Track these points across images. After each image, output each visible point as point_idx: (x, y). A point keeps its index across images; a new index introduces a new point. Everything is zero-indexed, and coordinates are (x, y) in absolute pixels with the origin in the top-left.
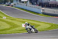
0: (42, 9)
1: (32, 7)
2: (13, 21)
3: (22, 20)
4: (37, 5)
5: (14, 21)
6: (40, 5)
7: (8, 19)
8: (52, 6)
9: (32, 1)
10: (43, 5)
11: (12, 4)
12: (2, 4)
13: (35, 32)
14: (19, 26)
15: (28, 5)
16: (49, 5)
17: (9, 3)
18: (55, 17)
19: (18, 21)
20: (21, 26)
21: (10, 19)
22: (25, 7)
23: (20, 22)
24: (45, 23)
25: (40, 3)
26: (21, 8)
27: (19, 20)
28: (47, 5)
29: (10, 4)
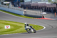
0: (24, 11)
3: (4, 22)
4: (19, 7)
6: (22, 7)
8: (34, 8)
9: (14, 3)
10: (25, 6)
13: (34, 32)
14: (2, 28)
15: (10, 7)
16: (30, 7)
18: (37, 19)
22: (7, 9)
25: (22, 5)
26: (4, 11)
28: (29, 6)
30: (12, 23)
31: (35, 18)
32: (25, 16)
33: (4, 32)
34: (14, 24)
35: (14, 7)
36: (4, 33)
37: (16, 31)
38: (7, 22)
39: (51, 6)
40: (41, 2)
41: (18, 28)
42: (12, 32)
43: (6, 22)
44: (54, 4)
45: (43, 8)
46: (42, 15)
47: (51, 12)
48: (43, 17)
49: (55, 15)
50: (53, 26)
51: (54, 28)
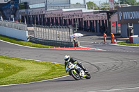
0: (29, 31)
1: (5, 26)
4: (16, 20)
6: (23, 21)
9: (5, 12)
10: (31, 19)
13: (86, 78)
18: (59, 48)
24: (37, 63)
25: (23, 17)
28: (40, 19)
31: (55, 48)
32: (31, 43)
37: (10, 78)
39: (95, 19)
40: (69, 7)
41: (15, 72)
44: (100, 12)
45: (74, 22)
46: (72, 41)
47: (93, 31)
48: (76, 45)
49: (104, 39)
50: (100, 67)
51: (101, 71)
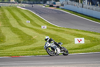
2: (59, 34)
3: (74, 31)
5: (61, 33)
7: (50, 29)
11: (58, 4)
12: (40, 4)
14: (70, 42)
17: (53, 1)
19: (67, 33)
20: (72, 42)
21: (54, 29)
23: (72, 34)
26: (74, 12)
27: (70, 31)
29: (55, 4)
30: (87, 33)
33: (74, 49)
34: (91, 36)
35: (91, 7)
36: (73, 51)
38: (80, 33)
42: (87, 49)
43: (77, 32)
